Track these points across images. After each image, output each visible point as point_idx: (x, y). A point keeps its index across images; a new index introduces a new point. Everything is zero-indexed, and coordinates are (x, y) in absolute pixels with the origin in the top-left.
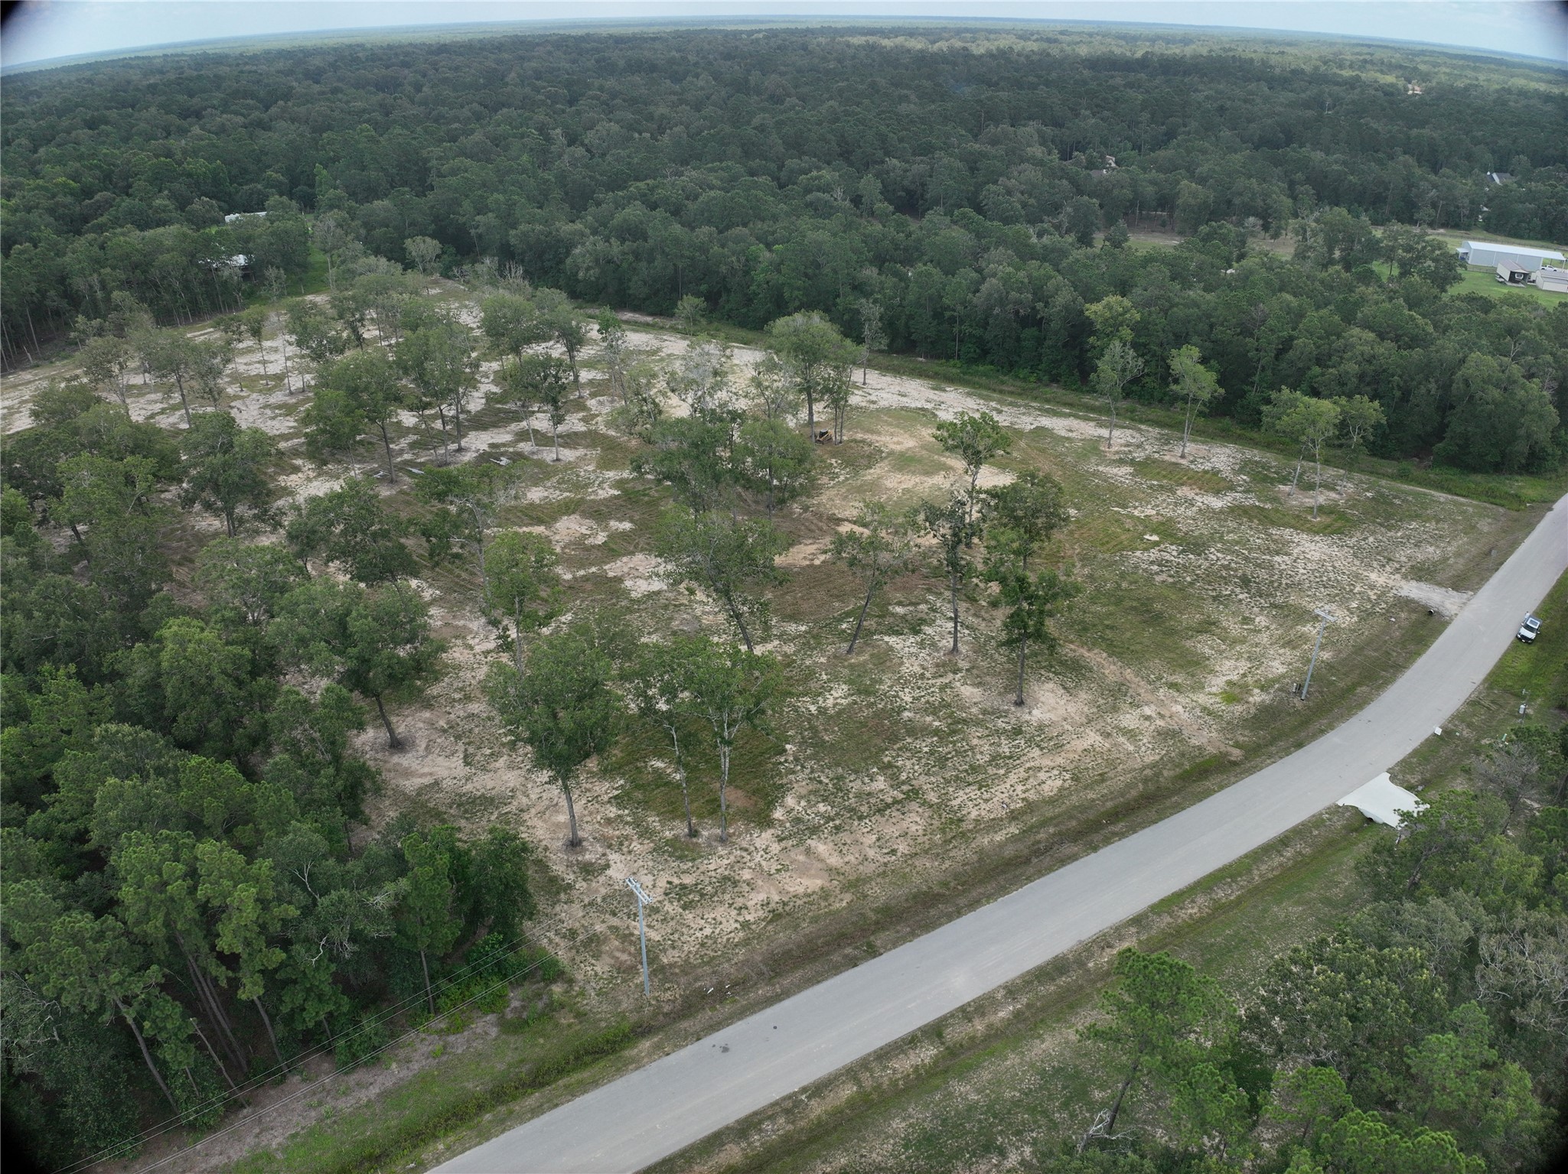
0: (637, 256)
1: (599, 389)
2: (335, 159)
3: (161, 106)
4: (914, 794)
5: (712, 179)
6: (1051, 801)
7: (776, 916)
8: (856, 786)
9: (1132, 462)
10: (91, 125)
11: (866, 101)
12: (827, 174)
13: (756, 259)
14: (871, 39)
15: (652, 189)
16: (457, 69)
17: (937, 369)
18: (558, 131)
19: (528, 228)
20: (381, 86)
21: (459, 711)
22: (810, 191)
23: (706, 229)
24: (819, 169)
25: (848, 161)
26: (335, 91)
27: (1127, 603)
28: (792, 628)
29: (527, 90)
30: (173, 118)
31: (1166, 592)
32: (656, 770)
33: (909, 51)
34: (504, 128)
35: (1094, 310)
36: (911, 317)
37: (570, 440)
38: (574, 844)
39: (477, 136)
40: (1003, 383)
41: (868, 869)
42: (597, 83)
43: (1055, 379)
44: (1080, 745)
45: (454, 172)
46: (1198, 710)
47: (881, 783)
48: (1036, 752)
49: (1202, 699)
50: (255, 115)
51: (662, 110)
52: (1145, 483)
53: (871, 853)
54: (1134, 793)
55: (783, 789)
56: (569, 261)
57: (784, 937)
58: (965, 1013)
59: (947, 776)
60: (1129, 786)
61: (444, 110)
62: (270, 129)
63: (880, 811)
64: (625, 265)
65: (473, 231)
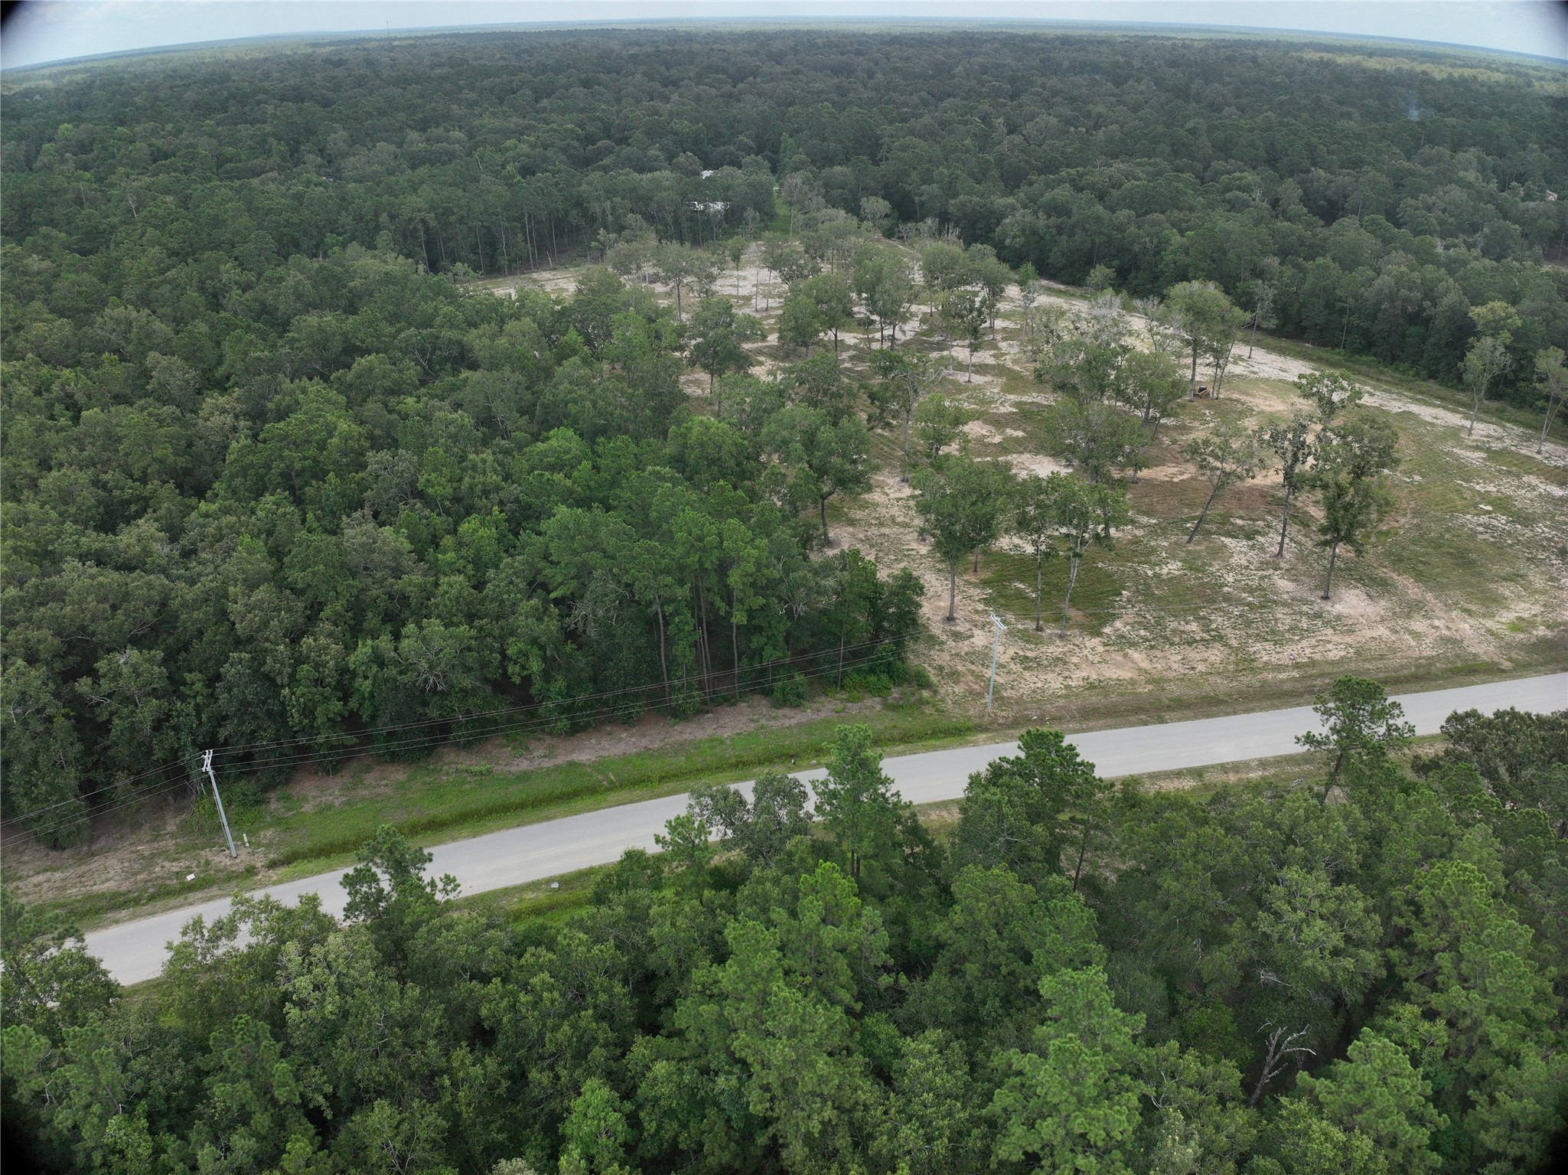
0: (1060, 230)
1: (1009, 335)
2: (798, 131)
3: (644, 74)
4: (1220, 638)
5: (1139, 172)
6: (1333, 663)
7: (1092, 687)
8: (1174, 625)
9: (1488, 450)
10: (586, 84)
11: (1305, 115)
12: (1249, 177)
13: (1168, 242)
14: (1326, 56)
15: (1081, 176)
16: (908, 59)
17: (1321, 354)
18: (1001, 120)
19: (967, 198)
20: (839, 70)
21: (874, 531)
22: (1230, 190)
23: (1126, 212)
24: (1242, 171)
25: (1274, 167)
26: (797, 72)
27: (1445, 549)
28: (1144, 520)
29: (974, 83)
30: (656, 85)
31: (1483, 547)
32: (1017, 589)
33: (1364, 71)
34: (950, 115)
35: (1477, 312)
36: (1303, 305)
37: (981, 369)
38: (950, 619)
39: (927, 119)
40: (1382, 373)
41: (1171, 675)
42: (1040, 81)
43: (1432, 376)
44: (1369, 634)
45: (903, 149)
46: (1483, 631)
47: (1194, 626)
48: (1330, 631)
49: (1489, 623)
50: (727, 88)
51: (1100, 108)
52: (1493, 467)
53: (1175, 666)
54: (1405, 672)
55: (1114, 617)
56: (998, 229)
57: (1094, 699)
58: (1224, 768)
59: (1250, 632)
60: (1403, 667)
61: (895, 95)
62: (739, 101)
63: (1190, 644)
64: (1048, 237)
65: (917, 199)
